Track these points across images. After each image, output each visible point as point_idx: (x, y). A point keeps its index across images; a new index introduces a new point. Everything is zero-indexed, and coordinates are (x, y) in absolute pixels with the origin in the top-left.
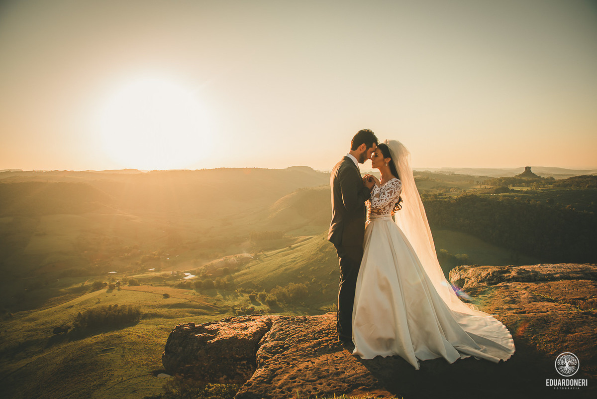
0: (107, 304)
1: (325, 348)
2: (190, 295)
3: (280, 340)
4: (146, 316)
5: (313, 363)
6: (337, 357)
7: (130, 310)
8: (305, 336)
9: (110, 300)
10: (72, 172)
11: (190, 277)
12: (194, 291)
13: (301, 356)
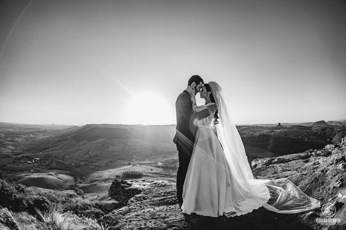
0: (132, 170)
1: (166, 202)
2: (160, 170)
3: (146, 194)
4: (144, 176)
5: (154, 209)
6: (170, 208)
7: (139, 173)
8: (159, 194)
9: (133, 169)
10: (122, 125)
11: (160, 164)
12: (161, 169)
13: (150, 204)
